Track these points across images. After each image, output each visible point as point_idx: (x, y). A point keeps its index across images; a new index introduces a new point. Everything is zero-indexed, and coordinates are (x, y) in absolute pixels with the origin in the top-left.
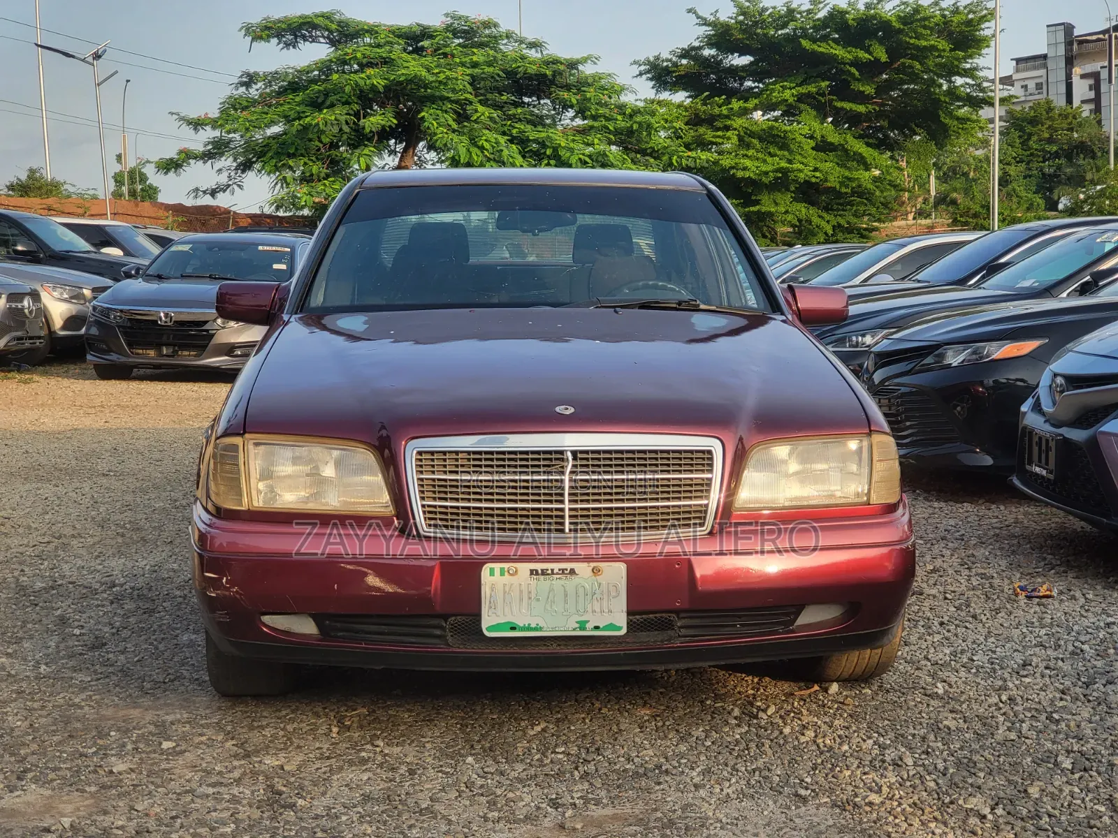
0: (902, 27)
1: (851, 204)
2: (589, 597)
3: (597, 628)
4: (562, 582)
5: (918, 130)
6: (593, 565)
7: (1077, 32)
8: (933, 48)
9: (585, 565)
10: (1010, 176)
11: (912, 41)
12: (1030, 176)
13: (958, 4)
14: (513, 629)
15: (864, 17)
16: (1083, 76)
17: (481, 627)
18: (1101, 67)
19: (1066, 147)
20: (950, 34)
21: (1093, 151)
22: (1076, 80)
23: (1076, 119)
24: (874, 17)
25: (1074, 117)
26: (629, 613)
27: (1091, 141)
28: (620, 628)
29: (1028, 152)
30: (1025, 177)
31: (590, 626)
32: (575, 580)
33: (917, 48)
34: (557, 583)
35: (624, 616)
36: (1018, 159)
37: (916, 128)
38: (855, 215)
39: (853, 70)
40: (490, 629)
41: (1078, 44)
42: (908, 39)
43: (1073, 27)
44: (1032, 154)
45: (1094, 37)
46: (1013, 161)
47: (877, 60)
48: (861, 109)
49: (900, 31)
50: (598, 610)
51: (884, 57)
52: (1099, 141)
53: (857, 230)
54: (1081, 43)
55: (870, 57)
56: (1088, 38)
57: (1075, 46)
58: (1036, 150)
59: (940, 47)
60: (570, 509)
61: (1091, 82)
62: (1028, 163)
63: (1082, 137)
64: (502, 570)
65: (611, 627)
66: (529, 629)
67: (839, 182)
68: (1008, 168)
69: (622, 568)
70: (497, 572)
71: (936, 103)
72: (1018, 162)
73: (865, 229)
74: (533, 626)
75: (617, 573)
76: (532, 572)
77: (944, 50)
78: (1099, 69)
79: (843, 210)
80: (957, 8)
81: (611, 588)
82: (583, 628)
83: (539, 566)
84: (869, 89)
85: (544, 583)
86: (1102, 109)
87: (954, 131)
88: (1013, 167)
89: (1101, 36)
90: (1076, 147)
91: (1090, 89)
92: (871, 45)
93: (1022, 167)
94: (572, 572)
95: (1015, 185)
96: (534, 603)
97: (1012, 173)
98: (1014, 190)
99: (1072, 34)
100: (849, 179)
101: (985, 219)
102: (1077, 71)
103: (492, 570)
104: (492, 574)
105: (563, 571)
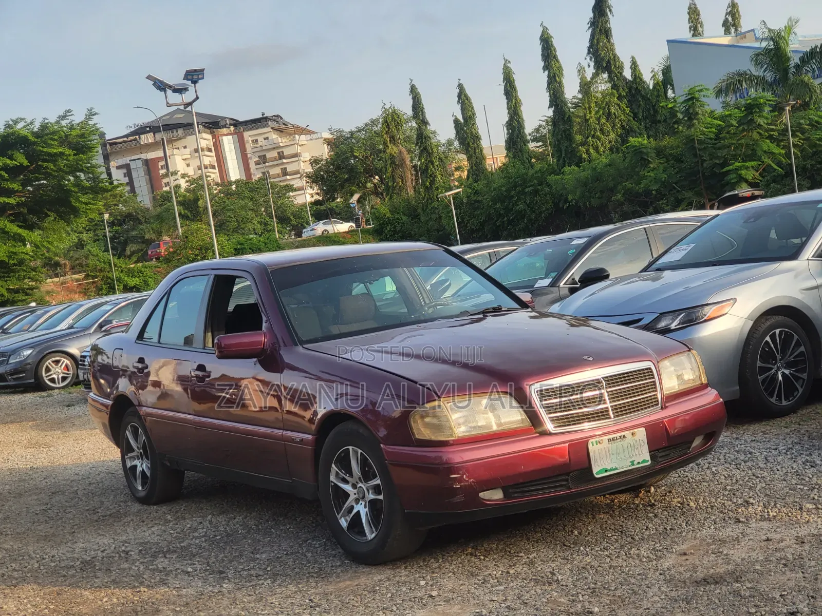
0: (36, 140)
1: (14, 271)
2: (633, 448)
3: (639, 463)
4: (621, 443)
5: (49, 213)
6: (632, 431)
7: (108, 137)
8: (62, 154)
9: (629, 432)
10: (84, 241)
11: (45, 150)
12: (98, 240)
13: (73, 123)
14: (606, 471)
15: (6, 134)
16: (118, 168)
17: (593, 473)
18: (130, 161)
19: (119, 218)
20: (69, 143)
21: (138, 219)
22: (114, 171)
23: (122, 197)
24: (13, 134)
25: (121, 196)
26: (650, 452)
27: (136, 212)
28: (648, 461)
29: (94, 223)
30: (95, 241)
31: (635, 463)
32: (626, 441)
33: (49, 154)
34: (619, 444)
35: (648, 454)
36: (87, 228)
37: (48, 212)
38: (18, 279)
39: (3, 173)
40: (596, 473)
41: (110, 145)
42: (41, 149)
43: (105, 134)
44: (96, 225)
45: (121, 140)
46: (84, 230)
47: (22, 165)
48: (12, 201)
49: (34, 143)
50: (637, 454)
51: (26, 163)
52: (141, 211)
53: (22, 290)
54: (111, 144)
55: (16, 163)
56: (117, 141)
57: (108, 147)
58: (98, 221)
59: (67, 153)
60: (612, 406)
61: (125, 171)
62: (94, 231)
63: (129, 209)
64: (596, 442)
65: (644, 461)
66: (612, 470)
67: (7, 256)
68: (81, 236)
69: (643, 429)
70: (595, 444)
71: (68, 192)
72: (88, 231)
73: (28, 289)
74: (613, 468)
75: (641, 433)
76: (609, 440)
77: (69, 155)
78: (129, 162)
79: (8, 277)
80: (73, 125)
81: (641, 442)
82: (633, 465)
83: (611, 437)
84: (16, 186)
85: (614, 445)
86: (136, 189)
87: (82, 211)
88: (84, 235)
89: (125, 139)
90: (126, 216)
91: (125, 176)
92: (14, 154)
93: (91, 234)
94: (624, 436)
95: (89, 247)
96: (612, 456)
97: (85, 239)
98: (89, 251)
99: (104, 137)
100: (15, 253)
101: (108, 272)
102: (113, 164)
103: (592, 443)
104: (593, 445)
105: (620, 437)
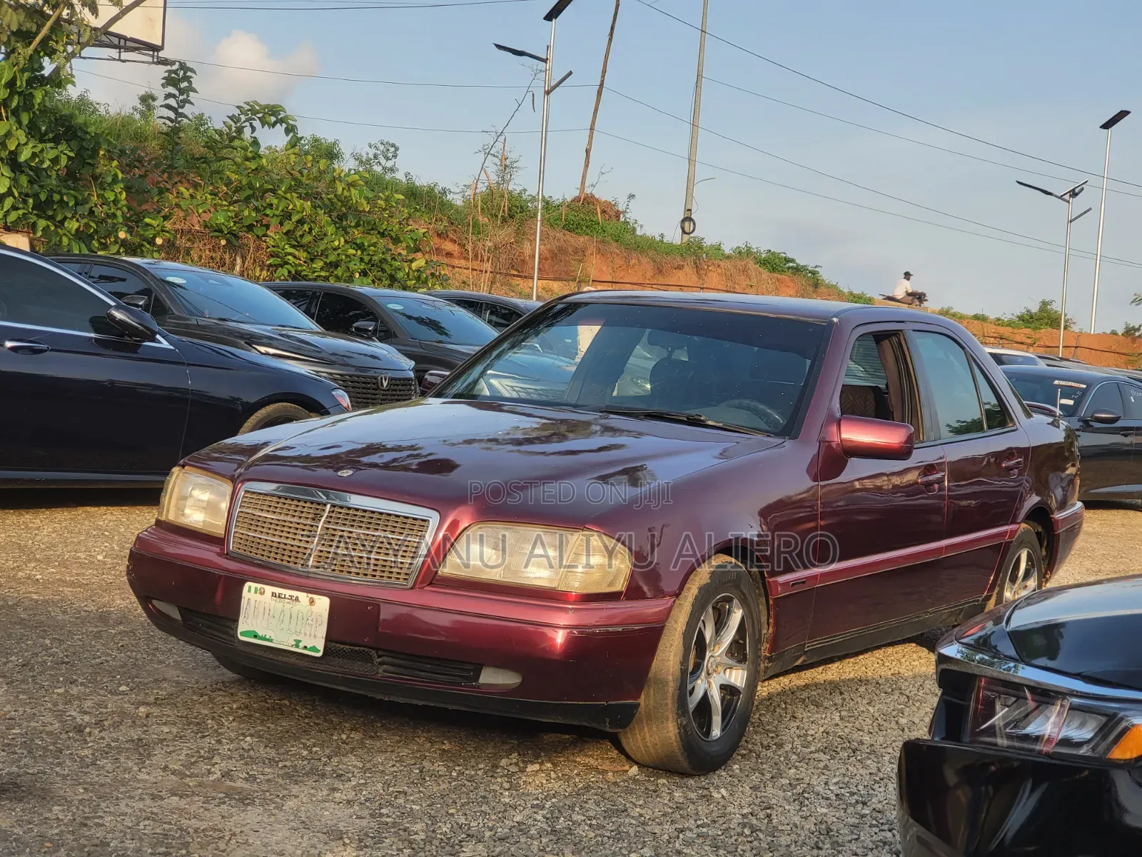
2: (304, 622)
3: (305, 647)
4: (290, 606)
6: (310, 595)
9: (305, 594)
14: (256, 637)
17: (237, 631)
28: (319, 651)
31: (301, 645)
32: (297, 607)
34: (288, 606)
35: (323, 641)
40: (242, 634)
50: (308, 634)
64: (256, 589)
65: (314, 649)
66: (264, 639)
69: (323, 603)
70: (253, 590)
74: (268, 637)
75: (324, 606)
76: (274, 595)
81: (319, 618)
82: (297, 646)
83: (277, 590)
85: (278, 605)
94: (297, 599)
96: (271, 619)
103: (250, 587)
104: (249, 591)
105: (291, 596)
